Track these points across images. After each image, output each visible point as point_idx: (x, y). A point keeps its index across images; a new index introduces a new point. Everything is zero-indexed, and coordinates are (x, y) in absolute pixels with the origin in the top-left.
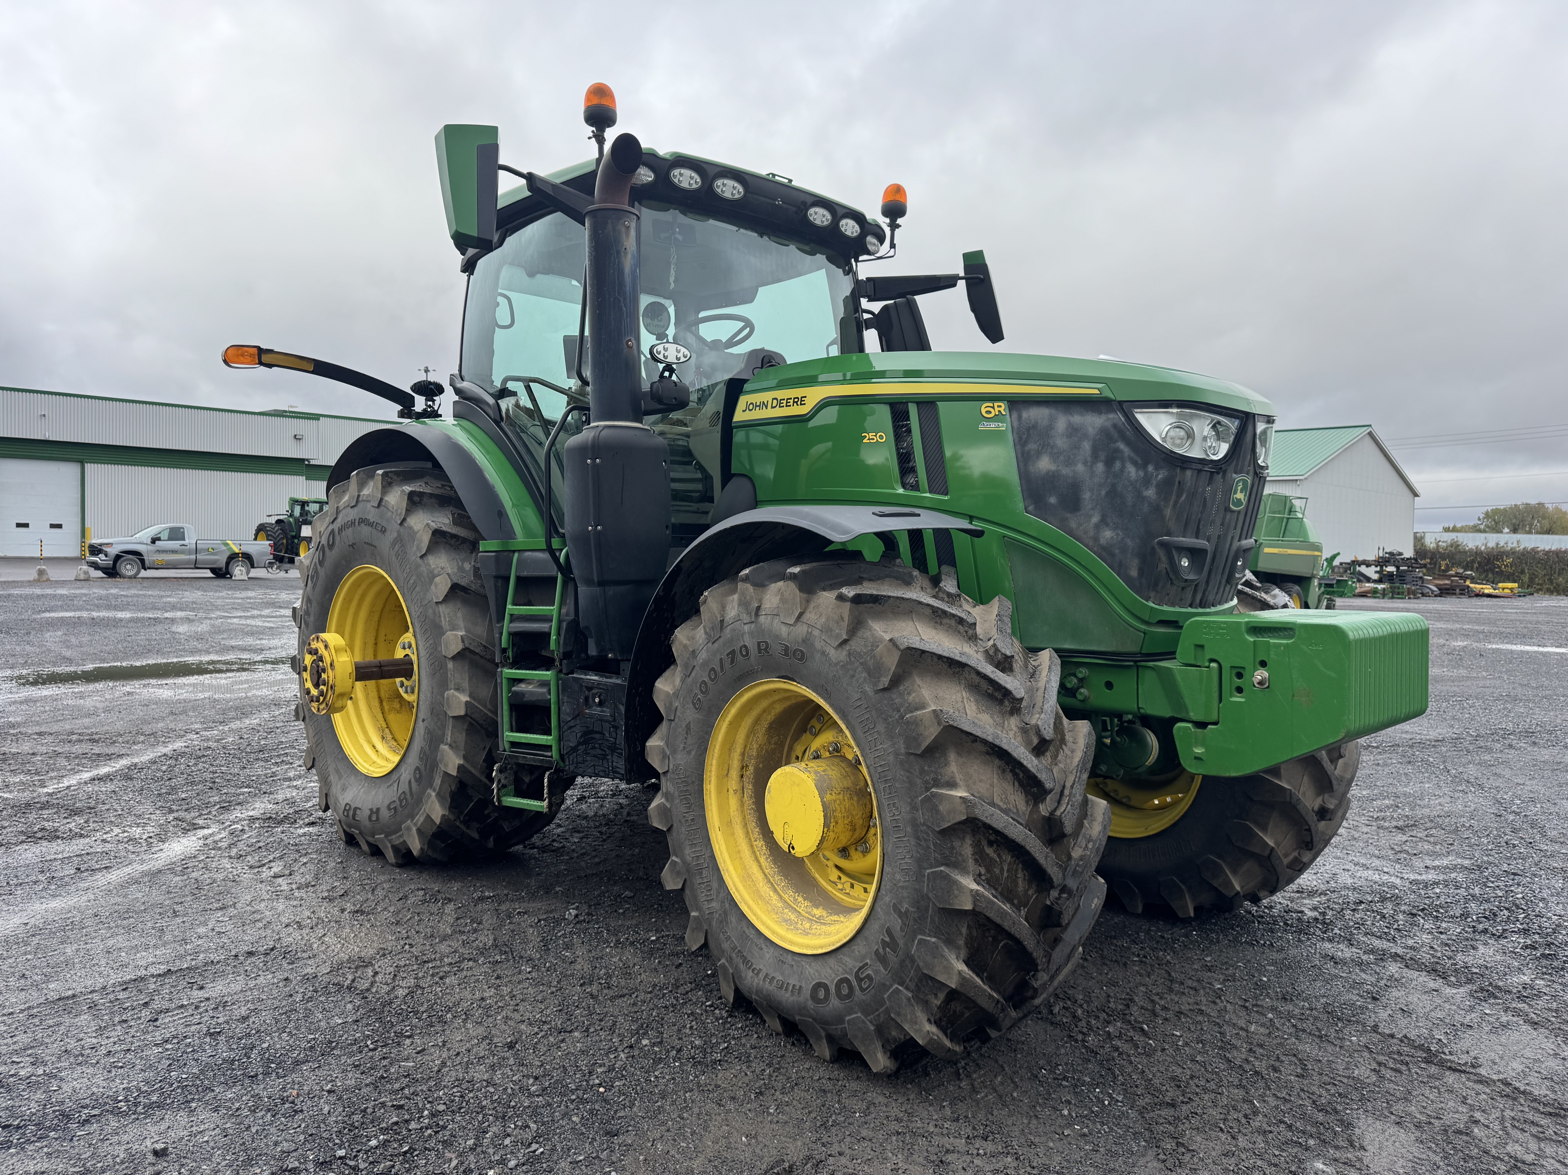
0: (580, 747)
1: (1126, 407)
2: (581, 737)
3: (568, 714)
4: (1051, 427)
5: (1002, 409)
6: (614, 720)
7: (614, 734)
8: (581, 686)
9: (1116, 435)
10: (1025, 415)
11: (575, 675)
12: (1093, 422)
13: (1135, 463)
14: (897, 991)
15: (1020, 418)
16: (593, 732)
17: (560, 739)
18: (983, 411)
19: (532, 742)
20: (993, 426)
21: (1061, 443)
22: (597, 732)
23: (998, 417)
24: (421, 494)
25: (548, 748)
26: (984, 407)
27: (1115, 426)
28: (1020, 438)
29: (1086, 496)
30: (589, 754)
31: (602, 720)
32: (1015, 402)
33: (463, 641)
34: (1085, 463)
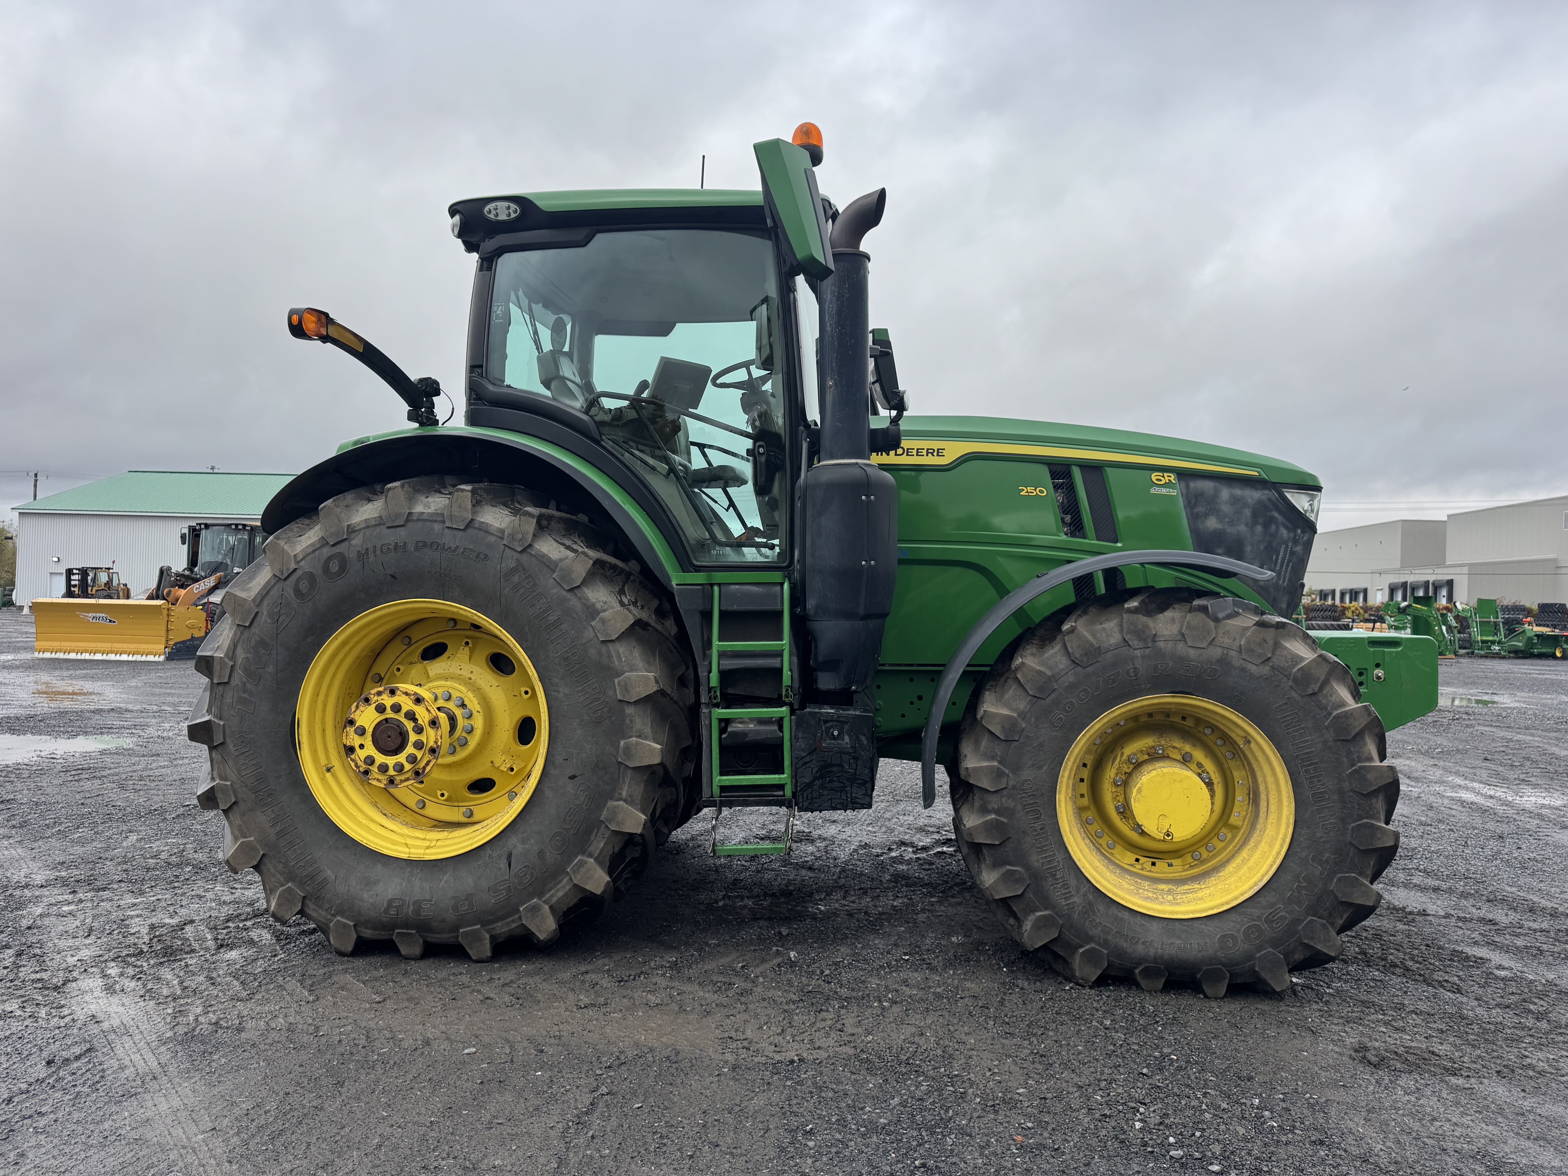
0: (817, 782)
1: (1277, 487)
2: (817, 772)
3: (803, 750)
4: (1216, 496)
5: (1172, 479)
6: (855, 752)
7: (854, 766)
8: (820, 720)
9: (1271, 507)
10: (1192, 485)
11: (808, 710)
12: (1253, 495)
13: (1287, 528)
14: (1311, 921)
15: (1188, 487)
16: (831, 765)
17: (795, 776)
18: (1154, 478)
19: (759, 783)
20: (1164, 491)
21: (1225, 508)
22: (835, 765)
23: (1168, 485)
24: (550, 518)
25: (781, 787)
26: (1154, 476)
27: (1270, 500)
28: (1189, 502)
29: (1248, 549)
30: (825, 788)
31: (842, 752)
32: (1183, 475)
33: (657, 682)
34: (1247, 525)
